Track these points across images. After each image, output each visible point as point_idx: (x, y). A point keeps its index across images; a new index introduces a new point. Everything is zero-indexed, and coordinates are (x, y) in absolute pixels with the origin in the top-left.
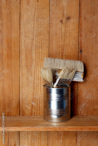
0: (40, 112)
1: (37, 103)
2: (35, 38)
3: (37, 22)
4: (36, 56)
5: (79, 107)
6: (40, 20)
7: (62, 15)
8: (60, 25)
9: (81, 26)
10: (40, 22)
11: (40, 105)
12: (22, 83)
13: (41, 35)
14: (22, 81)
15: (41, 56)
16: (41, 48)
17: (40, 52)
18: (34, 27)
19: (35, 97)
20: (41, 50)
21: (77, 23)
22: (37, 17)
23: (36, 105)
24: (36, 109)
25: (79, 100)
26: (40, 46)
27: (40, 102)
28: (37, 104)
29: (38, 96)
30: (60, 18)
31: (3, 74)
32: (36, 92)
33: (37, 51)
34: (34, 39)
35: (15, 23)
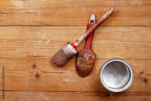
0: (38, 49)
1: (49, 46)
2: (123, 43)
3: (141, 45)
4: (102, 45)
5: (43, 93)
6: (143, 48)
7: (149, 73)
8: (138, 71)
9: (137, 95)
10: (141, 49)
11: (47, 49)
12: (71, 29)
13: (127, 50)
14: (73, 29)
15: (103, 50)
16: (111, 50)
17: (107, 49)
18: (136, 42)
19: (56, 43)
20: (109, 50)
21: (140, 91)
22: (147, 45)
23: (46, 44)
24: (41, 44)
25: (53, 93)
26: (113, 49)
27: (50, 49)
28: (47, 46)
29: (57, 47)
30: (146, 71)
31: (81, 7)
32: (61, 44)
33: (108, 46)
34: (122, 41)
35: (138, 21)
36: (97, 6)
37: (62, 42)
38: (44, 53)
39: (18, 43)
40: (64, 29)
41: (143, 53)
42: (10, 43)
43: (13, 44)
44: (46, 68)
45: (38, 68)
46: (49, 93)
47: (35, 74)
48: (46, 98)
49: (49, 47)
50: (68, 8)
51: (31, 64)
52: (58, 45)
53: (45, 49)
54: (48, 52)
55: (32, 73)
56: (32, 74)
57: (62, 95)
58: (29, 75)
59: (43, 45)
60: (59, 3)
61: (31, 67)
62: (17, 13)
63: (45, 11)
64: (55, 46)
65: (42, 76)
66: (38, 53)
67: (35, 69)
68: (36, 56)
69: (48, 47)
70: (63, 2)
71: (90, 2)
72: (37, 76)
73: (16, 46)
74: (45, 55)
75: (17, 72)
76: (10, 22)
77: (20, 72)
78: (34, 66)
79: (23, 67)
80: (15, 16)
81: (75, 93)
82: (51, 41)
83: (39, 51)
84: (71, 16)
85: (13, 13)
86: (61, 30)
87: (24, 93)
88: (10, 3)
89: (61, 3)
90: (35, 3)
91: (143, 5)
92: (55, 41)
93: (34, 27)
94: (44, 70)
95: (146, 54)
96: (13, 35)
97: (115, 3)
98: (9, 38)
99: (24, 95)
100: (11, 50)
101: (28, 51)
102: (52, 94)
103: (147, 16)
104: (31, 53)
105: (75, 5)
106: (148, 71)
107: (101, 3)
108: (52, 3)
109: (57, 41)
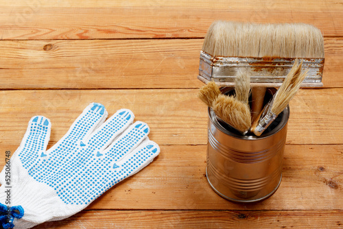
9: (316, 214)
12: (149, 94)
14: (154, 93)
18: (299, 113)
30: (330, 165)
41: (318, 133)
42: (2, 120)
46: (90, 214)
48: (81, 224)
50: (145, 60)
73: (16, 124)
76: (11, 83)
80: (24, 73)
81: (157, 213)
84: (151, 72)
85: (21, 69)
86: (127, 96)
98: (3, 110)
100: (3, 130)
105: (161, 55)
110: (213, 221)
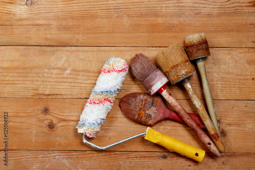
36: (147, 16)
37: (91, 72)
38: (62, 90)
39: (20, 73)
40: (94, 51)
41: (219, 90)
42: (6, 74)
43: (11, 74)
44: (65, 114)
45: (52, 114)
46: (70, 154)
47: (46, 122)
48: (65, 161)
49: (71, 80)
50: (101, 17)
51: (41, 107)
52: (84, 77)
53: (63, 84)
54: (69, 87)
55: (42, 121)
56: (42, 124)
57: (92, 157)
58: (37, 125)
59: (60, 76)
60: (86, 9)
61: (40, 112)
62: (18, 25)
63: (64, 23)
64: (79, 78)
65: (59, 126)
66: (52, 89)
67: (48, 116)
68: (49, 95)
69: (68, 80)
70: (92, 9)
71: (135, 9)
72: (51, 126)
73: (16, 78)
74: (63, 93)
75: (18, 120)
76: (6, 39)
77: (23, 120)
78: (46, 111)
79: (28, 112)
80: (14, 30)
81: (112, 153)
82: (73, 70)
83: (54, 87)
84: (105, 31)
85: (12, 25)
86: (90, 53)
87: (30, 154)
88: (7, 9)
89: (89, 9)
90: (48, 9)
91: (219, 15)
92: (80, 71)
93: (46, 47)
94: (62, 117)
95: (224, 92)
96: (12, 61)
97: (176, 11)
98: (5, 65)
99: (29, 157)
100: (8, 84)
101: (36, 86)
102: (74, 155)
103: (225, 31)
104: (40, 89)
105: (113, 12)
106: (227, 118)
107: (153, 11)
108: (75, 10)
109: (83, 71)
110: (146, 160)
